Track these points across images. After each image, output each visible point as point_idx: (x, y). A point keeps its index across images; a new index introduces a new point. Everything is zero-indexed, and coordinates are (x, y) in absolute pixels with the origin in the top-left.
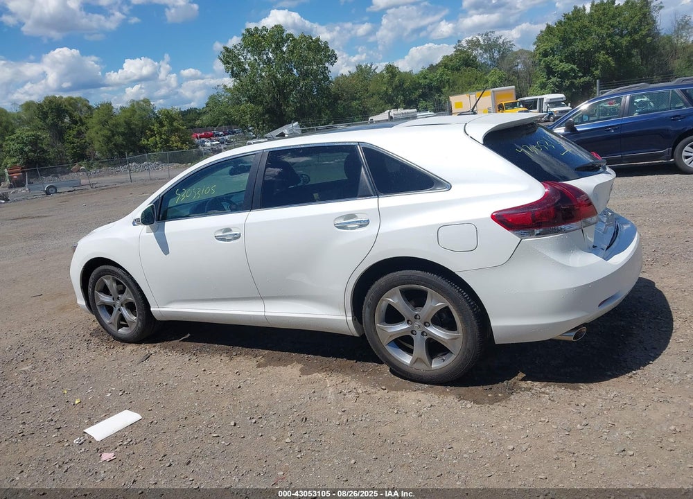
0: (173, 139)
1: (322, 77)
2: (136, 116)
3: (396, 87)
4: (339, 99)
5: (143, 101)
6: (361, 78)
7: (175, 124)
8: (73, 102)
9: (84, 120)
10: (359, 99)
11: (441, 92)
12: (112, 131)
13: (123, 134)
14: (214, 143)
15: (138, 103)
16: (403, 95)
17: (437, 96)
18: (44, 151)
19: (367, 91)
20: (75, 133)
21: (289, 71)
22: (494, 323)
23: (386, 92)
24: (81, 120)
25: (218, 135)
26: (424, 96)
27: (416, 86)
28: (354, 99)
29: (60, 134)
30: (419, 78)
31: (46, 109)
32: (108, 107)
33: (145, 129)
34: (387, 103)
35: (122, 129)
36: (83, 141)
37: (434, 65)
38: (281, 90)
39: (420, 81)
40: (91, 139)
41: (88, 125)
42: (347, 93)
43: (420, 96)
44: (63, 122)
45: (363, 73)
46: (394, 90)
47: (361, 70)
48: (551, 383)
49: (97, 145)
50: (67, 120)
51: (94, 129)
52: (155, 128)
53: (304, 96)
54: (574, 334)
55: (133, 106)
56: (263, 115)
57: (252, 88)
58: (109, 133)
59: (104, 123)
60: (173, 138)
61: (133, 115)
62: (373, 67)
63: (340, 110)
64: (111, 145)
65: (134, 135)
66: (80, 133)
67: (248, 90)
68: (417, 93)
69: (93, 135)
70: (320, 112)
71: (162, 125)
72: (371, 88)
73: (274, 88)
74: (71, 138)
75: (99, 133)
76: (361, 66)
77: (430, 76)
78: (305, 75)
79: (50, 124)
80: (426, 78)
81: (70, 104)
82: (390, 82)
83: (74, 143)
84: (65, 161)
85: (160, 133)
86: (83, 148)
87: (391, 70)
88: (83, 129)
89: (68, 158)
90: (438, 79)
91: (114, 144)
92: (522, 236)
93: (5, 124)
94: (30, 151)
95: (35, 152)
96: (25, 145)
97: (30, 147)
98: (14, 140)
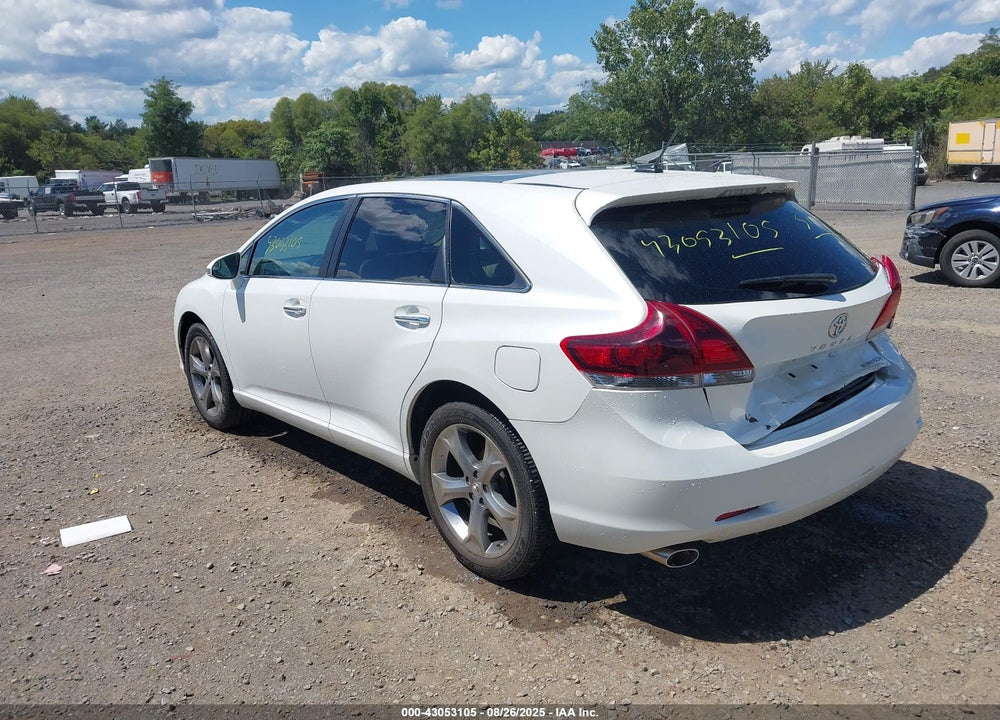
0: (512, 155)
1: (740, 77)
2: (469, 118)
3: (861, 100)
4: (764, 113)
5: (481, 96)
6: (805, 83)
7: (518, 133)
8: (395, 91)
9: (403, 117)
10: (794, 116)
11: (938, 115)
12: (435, 136)
13: (448, 141)
14: (572, 165)
15: (475, 98)
16: (869, 114)
17: (929, 121)
18: (349, 155)
19: (811, 104)
20: (390, 134)
21: (692, 66)
22: (555, 509)
23: (841, 109)
24: (399, 117)
25: (583, 154)
26: (907, 119)
27: (895, 101)
28: (787, 114)
29: (371, 133)
30: (903, 89)
31: (360, 99)
32: (436, 101)
33: (477, 138)
34: (839, 125)
35: (447, 135)
36: (398, 146)
37: (938, 68)
38: (674, 93)
39: (905, 95)
40: (407, 144)
41: (407, 125)
42: (778, 104)
43: (900, 118)
44: (377, 119)
45: (812, 74)
46: (855, 105)
47: (809, 70)
48: (645, 624)
49: (412, 155)
50: (384, 115)
51: (413, 131)
52: (491, 137)
53: (708, 106)
54: (669, 555)
55: (467, 102)
56: (639, 129)
57: (631, 88)
58: (430, 139)
59: (427, 124)
60: (512, 153)
61: (466, 116)
62: (829, 68)
63: (760, 131)
64: (431, 155)
65: (462, 144)
66: (395, 135)
67: (626, 92)
68: (895, 113)
69: (410, 139)
70: (727, 130)
71: (500, 132)
72: (818, 100)
73: (664, 90)
74: (384, 141)
75: (418, 136)
76: (809, 64)
77: (924, 87)
78: (714, 73)
79: (361, 119)
80: (915, 90)
81: (392, 96)
82: (851, 94)
83: (385, 148)
84: (372, 171)
85: (496, 144)
86: (396, 155)
87: (858, 74)
88: (400, 129)
89: (377, 167)
90: (936, 93)
91: (435, 154)
92: (596, 383)
93: (311, 115)
94: (333, 153)
95: (338, 155)
96: (329, 144)
97: (334, 149)
98: (316, 137)
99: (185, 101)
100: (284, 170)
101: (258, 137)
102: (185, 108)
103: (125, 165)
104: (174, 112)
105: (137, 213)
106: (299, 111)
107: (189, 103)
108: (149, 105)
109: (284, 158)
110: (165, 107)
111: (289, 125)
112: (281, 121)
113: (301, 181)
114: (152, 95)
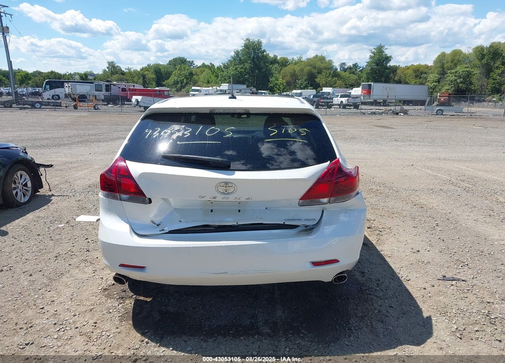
18: (471, 83)
29: (488, 71)
74: (495, 76)
79: (484, 63)
83: (495, 80)
84: (483, 93)
93: (455, 61)
94: (461, 82)
95: (464, 83)
96: (460, 77)
97: (462, 80)
98: (453, 73)
99: (389, 55)
100: (432, 91)
101: (426, 73)
102: (388, 59)
103: (352, 86)
104: (382, 61)
105: (345, 108)
106: (450, 59)
107: (391, 57)
108: (371, 57)
109: (433, 84)
110: (378, 58)
111: (442, 67)
112: (438, 65)
113: (438, 97)
114: (374, 53)
